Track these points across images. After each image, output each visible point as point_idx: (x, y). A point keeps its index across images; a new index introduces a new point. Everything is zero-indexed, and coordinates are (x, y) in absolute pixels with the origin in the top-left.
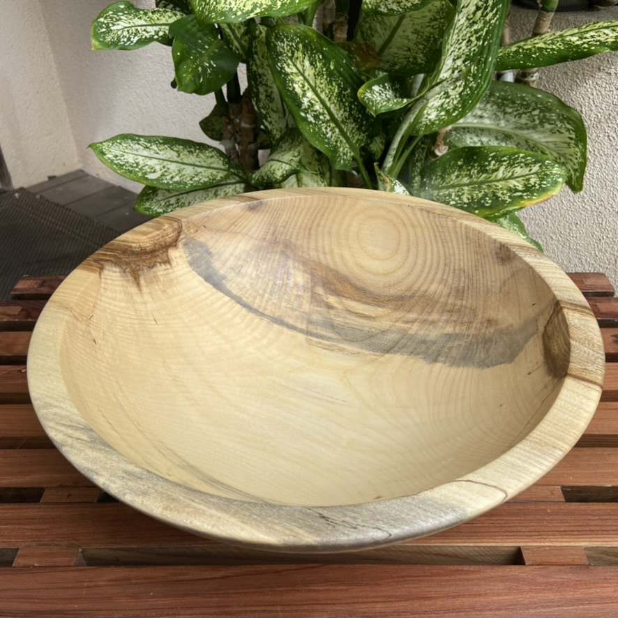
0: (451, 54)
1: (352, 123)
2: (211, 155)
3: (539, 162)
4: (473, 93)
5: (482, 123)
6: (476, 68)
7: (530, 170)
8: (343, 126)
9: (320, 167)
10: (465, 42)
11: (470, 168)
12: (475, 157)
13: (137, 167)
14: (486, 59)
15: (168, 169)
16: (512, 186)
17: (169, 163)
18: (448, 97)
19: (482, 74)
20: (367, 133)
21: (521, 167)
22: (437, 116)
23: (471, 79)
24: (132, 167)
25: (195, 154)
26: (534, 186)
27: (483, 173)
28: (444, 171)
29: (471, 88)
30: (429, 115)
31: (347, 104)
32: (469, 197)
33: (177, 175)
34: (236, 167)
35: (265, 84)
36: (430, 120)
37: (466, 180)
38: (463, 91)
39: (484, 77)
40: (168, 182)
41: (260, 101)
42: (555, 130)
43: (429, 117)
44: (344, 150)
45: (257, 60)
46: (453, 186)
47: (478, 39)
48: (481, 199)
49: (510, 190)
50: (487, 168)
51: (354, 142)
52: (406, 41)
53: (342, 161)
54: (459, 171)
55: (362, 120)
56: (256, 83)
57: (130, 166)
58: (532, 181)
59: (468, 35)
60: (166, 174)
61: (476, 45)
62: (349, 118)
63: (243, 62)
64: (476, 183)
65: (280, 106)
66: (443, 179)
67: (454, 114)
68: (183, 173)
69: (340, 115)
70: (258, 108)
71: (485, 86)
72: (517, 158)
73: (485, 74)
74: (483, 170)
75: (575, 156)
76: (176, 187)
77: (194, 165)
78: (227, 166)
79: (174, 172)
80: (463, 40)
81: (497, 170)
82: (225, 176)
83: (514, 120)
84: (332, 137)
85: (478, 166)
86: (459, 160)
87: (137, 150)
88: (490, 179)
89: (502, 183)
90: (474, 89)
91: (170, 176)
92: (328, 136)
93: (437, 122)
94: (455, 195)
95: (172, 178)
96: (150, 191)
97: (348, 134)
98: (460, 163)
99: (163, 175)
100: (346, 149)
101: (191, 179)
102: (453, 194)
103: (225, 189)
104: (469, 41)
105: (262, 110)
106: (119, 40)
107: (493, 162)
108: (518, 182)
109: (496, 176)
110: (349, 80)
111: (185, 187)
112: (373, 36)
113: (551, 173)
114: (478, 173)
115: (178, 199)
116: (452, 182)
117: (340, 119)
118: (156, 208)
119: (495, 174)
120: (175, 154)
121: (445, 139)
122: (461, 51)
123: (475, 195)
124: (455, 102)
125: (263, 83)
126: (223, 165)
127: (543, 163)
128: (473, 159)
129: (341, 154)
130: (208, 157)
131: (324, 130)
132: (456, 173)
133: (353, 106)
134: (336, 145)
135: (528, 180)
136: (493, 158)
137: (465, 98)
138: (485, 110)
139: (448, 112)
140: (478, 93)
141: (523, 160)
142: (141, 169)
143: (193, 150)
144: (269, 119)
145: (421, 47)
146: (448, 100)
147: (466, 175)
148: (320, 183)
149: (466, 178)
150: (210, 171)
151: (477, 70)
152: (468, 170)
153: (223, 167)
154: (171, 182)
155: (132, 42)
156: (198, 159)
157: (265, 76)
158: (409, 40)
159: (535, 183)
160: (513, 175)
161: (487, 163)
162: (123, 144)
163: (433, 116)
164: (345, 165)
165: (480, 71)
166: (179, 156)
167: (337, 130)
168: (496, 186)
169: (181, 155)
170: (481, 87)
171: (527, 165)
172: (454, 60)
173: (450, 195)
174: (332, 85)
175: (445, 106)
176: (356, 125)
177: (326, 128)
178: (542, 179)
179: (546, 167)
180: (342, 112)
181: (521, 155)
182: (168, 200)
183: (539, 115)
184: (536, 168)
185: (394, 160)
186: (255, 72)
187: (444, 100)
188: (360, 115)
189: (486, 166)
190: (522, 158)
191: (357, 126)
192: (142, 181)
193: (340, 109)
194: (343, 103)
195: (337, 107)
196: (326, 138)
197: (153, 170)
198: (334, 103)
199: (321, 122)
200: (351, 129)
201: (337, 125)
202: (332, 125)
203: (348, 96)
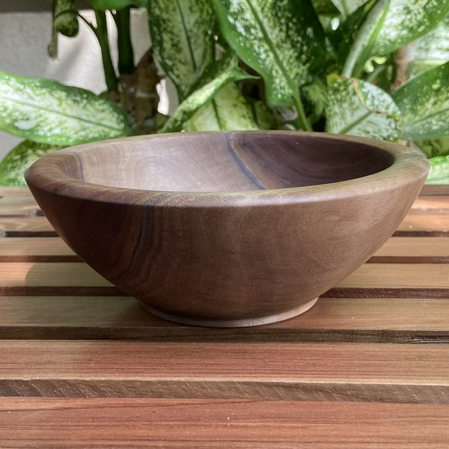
1: (289, 49)
8: (278, 52)
13: (5, 112)
15: (47, 118)
18: (409, 12)
20: (308, 65)
22: (398, 35)
28: (415, 102)
30: (386, 35)
36: (390, 41)
37: (447, 104)
38: (428, 3)
41: (164, 51)
43: (388, 38)
44: (281, 82)
51: (292, 76)
53: (279, 96)
54: (437, 95)
55: (302, 45)
62: (285, 42)
66: (414, 112)
67: (420, 30)
69: (274, 36)
76: (56, 140)
78: (123, 125)
84: (265, 60)
86: (434, 81)
91: (49, 127)
93: (399, 40)
94: (437, 121)
95: (51, 129)
98: (435, 86)
100: (283, 83)
101: (76, 133)
117: (274, 42)
129: (278, 88)
130: (97, 110)
131: (257, 49)
132: (432, 100)
133: (291, 25)
137: (430, 11)
139: (411, 30)
144: (176, 72)
146: (409, 17)
147: (447, 98)
152: (448, 91)
163: (393, 34)
164: (283, 100)
167: (271, 55)
173: (430, 123)
175: (407, 23)
176: (294, 52)
180: (276, 31)
187: (403, 17)
188: (300, 39)
191: (296, 54)
192: (11, 130)
193: (275, 27)
194: (279, 19)
195: (271, 24)
196: (260, 58)
197: (26, 117)
198: (267, 16)
199: (252, 37)
200: (287, 57)
201: (272, 49)
202: (266, 47)
203: (285, 10)
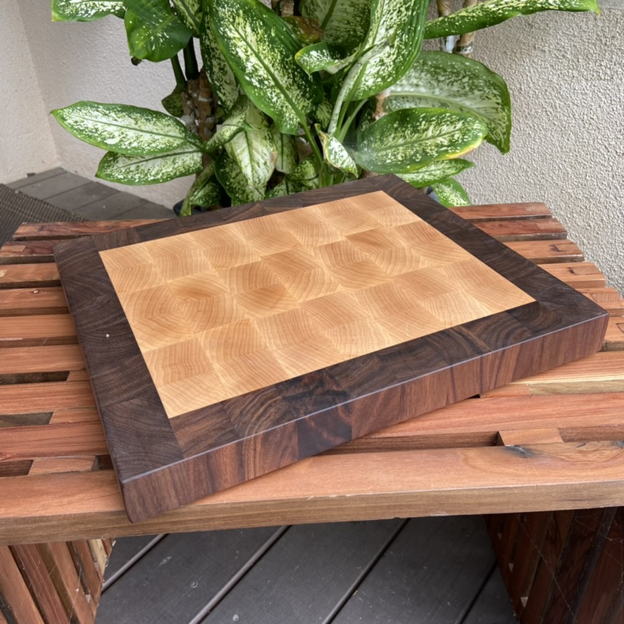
0: (383, 24)
1: (297, 90)
2: (167, 123)
3: (462, 119)
4: (405, 60)
5: (419, 92)
6: (407, 36)
7: (455, 127)
8: (288, 93)
9: (269, 133)
10: (396, 12)
11: (404, 129)
12: (408, 119)
13: (96, 132)
14: (416, 28)
15: (126, 135)
16: (439, 142)
17: (127, 130)
18: (383, 64)
19: (412, 42)
20: (311, 100)
21: (448, 125)
22: (374, 82)
23: (403, 47)
24: (92, 132)
25: (152, 122)
26: (457, 141)
27: (415, 133)
28: (382, 134)
29: (403, 55)
30: (367, 81)
31: (290, 71)
32: (403, 155)
33: (135, 141)
34: (194, 137)
35: (218, 58)
36: (368, 86)
37: (401, 141)
38: (396, 58)
39: (414, 45)
40: (126, 148)
41: (213, 74)
42: (484, 96)
43: (367, 84)
44: (290, 115)
45: (210, 34)
46: (390, 147)
47: (407, 9)
48: (413, 156)
49: (437, 146)
50: (419, 128)
51: (300, 108)
52: (345, 15)
53: (288, 126)
54: (395, 133)
55: (306, 87)
56: (209, 57)
57: (89, 131)
58: (456, 137)
59: (398, 6)
60: (124, 140)
61: (406, 15)
62: (293, 85)
63: (197, 37)
64: (409, 143)
65: (233, 79)
66: (382, 141)
67: (389, 80)
68: (141, 139)
69: (284, 82)
70: (212, 80)
71: (415, 53)
72: (444, 118)
73: (415, 42)
74: (415, 131)
75: (503, 121)
76: (134, 152)
77: (152, 133)
78: (184, 134)
79: (132, 138)
80: (394, 10)
81: (427, 130)
82: (182, 144)
83: (447, 88)
84: (277, 102)
85: (411, 127)
86: (395, 122)
87: (96, 117)
88: (421, 139)
89: (431, 140)
90: (406, 56)
91: (129, 142)
92: (273, 100)
93: (374, 88)
94: (392, 155)
95: (130, 143)
96: (111, 158)
97: (294, 101)
98: (395, 126)
99: (121, 141)
100: (292, 115)
101: (148, 146)
102: (390, 154)
103: (183, 158)
104: (400, 11)
105: (216, 82)
106: (77, 13)
107: (424, 122)
108: (445, 138)
109: (426, 135)
110: (291, 47)
111: (142, 152)
112: (315, 10)
113: (473, 129)
114: (411, 133)
115: (138, 166)
116: (389, 144)
117: (284, 86)
118: (117, 175)
119: (425, 133)
120: (133, 121)
121: (384, 106)
122: (393, 21)
123: (408, 153)
124: (390, 69)
125: (216, 56)
126: (180, 133)
127: (466, 120)
128: (406, 120)
129: (288, 119)
130: (164, 125)
131: (269, 95)
132: (393, 135)
133: (296, 73)
134: (281, 110)
135: (453, 136)
136: (424, 118)
137: (398, 64)
138: (421, 79)
139: (383, 78)
140: (409, 59)
141: (449, 119)
142: (100, 135)
143: (150, 118)
144: (222, 91)
145: (359, 19)
146: (383, 67)
147: (401, 136)
148: (269, 147)
149: (401, 139)
150: (168, 138)
151: (408, 38)
152: (403, 131)
153: (180, 136)
154: (129, 148)
155: (89, 14)
156: (155, 127)
157: (217, 49)
158: (347, 13)
159: (458, 138)
160: (440, 132)
161: (418, 124)
162: (83, 111)
163: (370, 83)
164: (291, 129)
165: (411, 39)
166: (136, 123)
167: (282, 96)
168: (426, 143)
169: (139, 122)
170: (413, 54)
171: (452, 123)
172: (387, 30)
173: (387, 155)
174: (274, 51)
175: (381, 73)
176: (300, 92)
177: (271, 93)
178: (464, 134)
179: (468, 123)
180: (286, 78)
181: (448, 115)
182: (128, 167)
183: (468, 83)
184: (459, 125)
185: (337, 126)
186: (208, 46)
187: (379, 67)
188: (303, 82)
189: (418, 126)
190: (448, 117)
191: (302, 93)
192: (101, 146)
193: (284, 75)
194: (287, 70)
195: (281, 74)
196: (272, 102)
197: (111, 136)
198: (277, 69)
199: (265, 87)
200: (296, 95)
201: (283, 91)
202: (278, 91)
203: (290, 63)
